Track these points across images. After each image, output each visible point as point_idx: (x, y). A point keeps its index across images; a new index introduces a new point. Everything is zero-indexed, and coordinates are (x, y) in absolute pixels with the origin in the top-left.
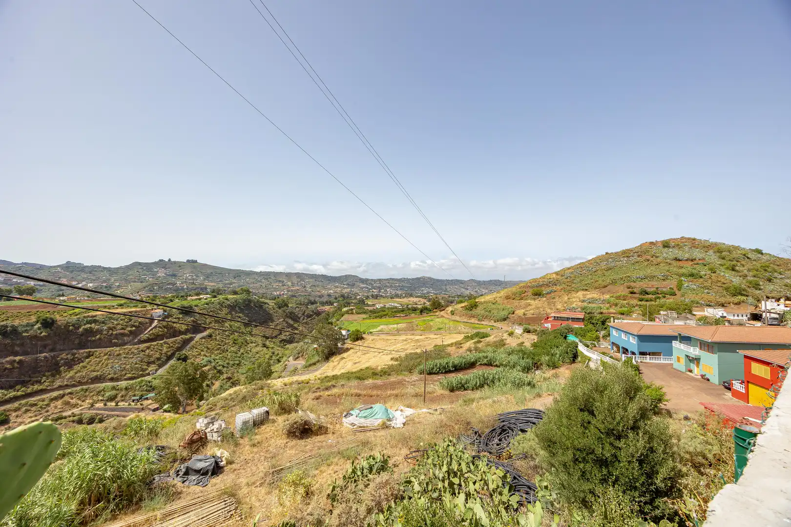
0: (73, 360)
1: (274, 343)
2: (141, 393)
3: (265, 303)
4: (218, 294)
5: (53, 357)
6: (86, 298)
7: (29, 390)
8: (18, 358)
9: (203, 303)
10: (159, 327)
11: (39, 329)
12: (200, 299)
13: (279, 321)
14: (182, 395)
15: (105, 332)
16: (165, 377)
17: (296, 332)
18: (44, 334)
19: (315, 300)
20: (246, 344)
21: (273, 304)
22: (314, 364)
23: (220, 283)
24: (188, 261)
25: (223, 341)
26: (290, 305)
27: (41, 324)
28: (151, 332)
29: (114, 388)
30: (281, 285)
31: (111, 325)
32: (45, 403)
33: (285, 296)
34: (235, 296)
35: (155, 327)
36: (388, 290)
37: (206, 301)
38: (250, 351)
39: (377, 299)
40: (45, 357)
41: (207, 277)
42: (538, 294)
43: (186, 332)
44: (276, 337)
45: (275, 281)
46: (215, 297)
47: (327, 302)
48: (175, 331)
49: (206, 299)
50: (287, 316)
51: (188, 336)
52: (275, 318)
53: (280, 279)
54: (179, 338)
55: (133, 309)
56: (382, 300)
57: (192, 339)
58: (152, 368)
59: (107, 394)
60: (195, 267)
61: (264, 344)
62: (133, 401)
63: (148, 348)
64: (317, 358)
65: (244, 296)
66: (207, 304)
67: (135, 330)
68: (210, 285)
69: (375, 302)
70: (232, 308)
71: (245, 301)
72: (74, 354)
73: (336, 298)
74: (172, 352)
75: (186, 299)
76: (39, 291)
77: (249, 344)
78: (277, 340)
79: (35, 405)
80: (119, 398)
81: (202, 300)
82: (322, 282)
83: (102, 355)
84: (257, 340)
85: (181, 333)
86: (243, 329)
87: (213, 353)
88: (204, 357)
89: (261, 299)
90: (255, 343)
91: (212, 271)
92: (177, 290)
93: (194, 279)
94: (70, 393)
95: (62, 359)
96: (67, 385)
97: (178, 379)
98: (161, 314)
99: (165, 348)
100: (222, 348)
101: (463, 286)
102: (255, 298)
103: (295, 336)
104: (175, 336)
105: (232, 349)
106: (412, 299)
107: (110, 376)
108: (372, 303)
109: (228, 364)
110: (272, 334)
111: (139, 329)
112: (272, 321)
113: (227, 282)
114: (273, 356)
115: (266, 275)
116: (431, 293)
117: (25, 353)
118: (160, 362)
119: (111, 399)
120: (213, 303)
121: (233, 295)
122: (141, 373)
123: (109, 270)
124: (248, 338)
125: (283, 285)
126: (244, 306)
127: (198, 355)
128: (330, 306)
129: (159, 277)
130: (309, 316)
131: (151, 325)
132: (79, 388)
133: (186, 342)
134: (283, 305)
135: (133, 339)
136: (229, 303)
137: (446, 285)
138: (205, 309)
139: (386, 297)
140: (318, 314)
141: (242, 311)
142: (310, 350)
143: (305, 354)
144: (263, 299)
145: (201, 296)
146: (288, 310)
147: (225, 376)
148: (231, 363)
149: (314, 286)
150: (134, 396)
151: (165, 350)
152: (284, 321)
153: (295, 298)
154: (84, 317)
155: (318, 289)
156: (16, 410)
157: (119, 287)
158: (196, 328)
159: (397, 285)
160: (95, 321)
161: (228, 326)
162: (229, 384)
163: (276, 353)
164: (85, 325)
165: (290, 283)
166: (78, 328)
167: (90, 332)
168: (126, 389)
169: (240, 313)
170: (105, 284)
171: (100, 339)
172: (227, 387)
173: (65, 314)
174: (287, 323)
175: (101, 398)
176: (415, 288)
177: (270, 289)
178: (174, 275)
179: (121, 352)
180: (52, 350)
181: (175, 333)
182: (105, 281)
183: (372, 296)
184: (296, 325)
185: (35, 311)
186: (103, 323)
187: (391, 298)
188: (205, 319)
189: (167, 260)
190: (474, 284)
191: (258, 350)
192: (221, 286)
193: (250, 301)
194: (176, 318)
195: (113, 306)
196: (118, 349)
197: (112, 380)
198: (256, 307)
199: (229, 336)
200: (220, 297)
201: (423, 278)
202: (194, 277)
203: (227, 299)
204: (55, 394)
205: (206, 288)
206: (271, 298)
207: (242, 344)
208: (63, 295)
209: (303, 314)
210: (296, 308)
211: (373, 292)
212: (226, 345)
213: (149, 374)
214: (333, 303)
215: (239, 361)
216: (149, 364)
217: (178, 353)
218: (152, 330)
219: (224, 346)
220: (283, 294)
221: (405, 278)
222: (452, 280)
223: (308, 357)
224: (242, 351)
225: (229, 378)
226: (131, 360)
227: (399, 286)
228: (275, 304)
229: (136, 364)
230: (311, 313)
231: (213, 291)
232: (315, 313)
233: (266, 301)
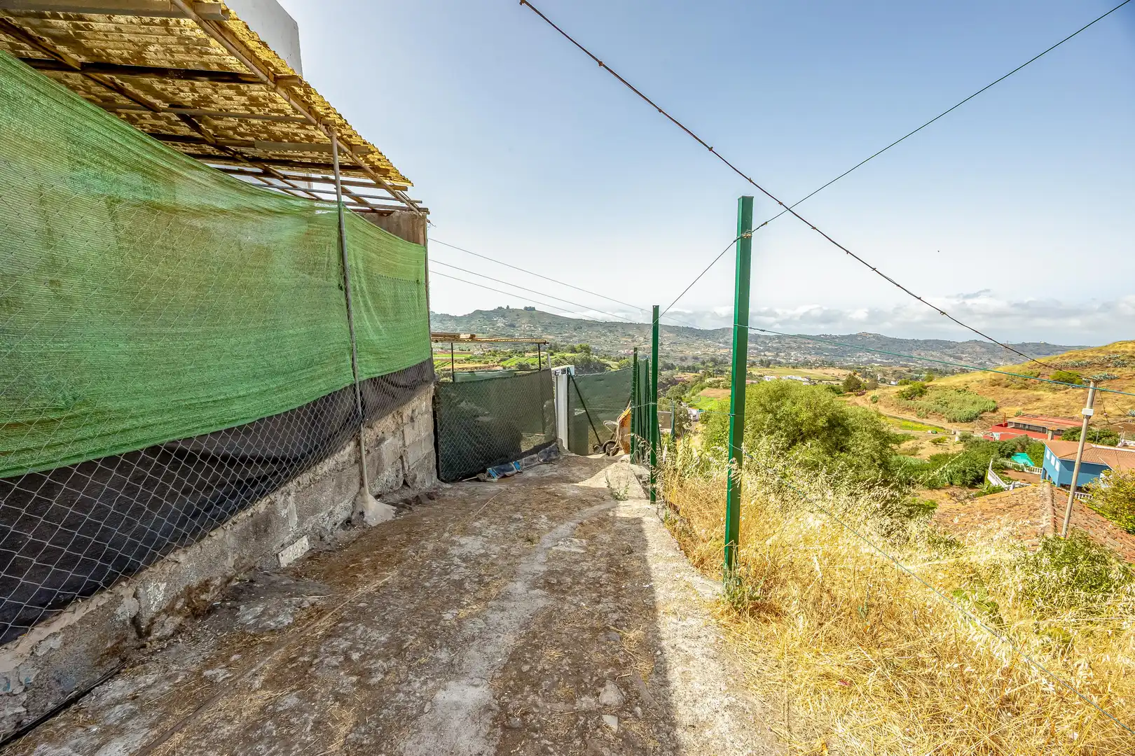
3: (608, 365)
4: (556, 351)
19: (672, 364)
21: (616, 367)
23: (560, 336)
24: (526, 308)
30: (630, 340)
34: (573, 355)
36: (792, 353)
39: (768, 366)
41: (545, 328)
42: (1068, 381)
45: (624, 334)
46: (552, 354)
47: (689, 368)
53: (629, 332)
55: (478, 365)
56: (778, 370)
60: (532, 316)
65: (583, 354)
69: (765, 373)
71: (583, 360)
73: (703, 363)
75: (523, 356)
82: (686, 337)
89: (602, 360)
91: (550, 321)
92: (515, 344)
93: (531, 331)
101: (950, 352)
102: (595, 357)
106: (831, 371)
108: (759, 374)
113: (566, 335)
115: (611, 327)
116: (877, 362)
120: (549, 361)
121: (571, 352)
125: (633, 341)
128: (692, 374)
129: (499, 327)
130: (662, 386)
137: (911, 350)
139: (787, 365)
140: (674, 383)
144: (605, 360)
149: (675, 343)
155: (679, 349)
159: (810, 346)
165: (641, 339)
176: (845, 351)
177: (615, 345)
178: (512, 326)
183: (762, 362)
187: (794, 367)
189: (505, 308)
190: (978, 349)
192: (558, 340)
193: (589, 361)
198: (596, 368)
200: (557, 355)
201: (863, 336)
202: (533, 328)
203: (564, 358)
206: (614, 359)
211: (765, 355)
214: (699, 369)
221: (826, 336)
222: (926, 342)
227: (814, 348)
230: (665, 382)
231: (550, 348)
232: (670, 383)
233: (608, 362)
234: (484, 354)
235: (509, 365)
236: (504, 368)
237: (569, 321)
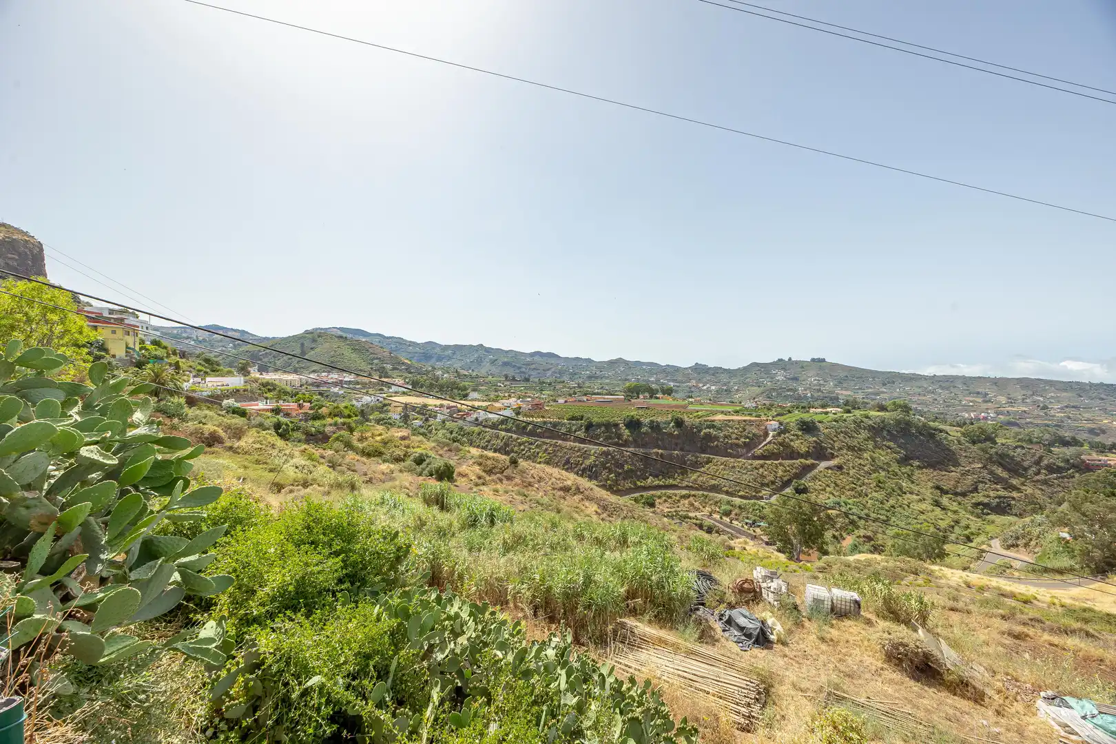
0: (696, 462)
1: (960, 504)
2: (754, 518)
3: (941, 431)
4: (854, 408)
5: (683, 456)
6: (708, 401)
7: (667, 483)
8: (660, 451)
9: (830, 419)
10: (774, 443)
11: (673, 427)
12: (826, 413)
13: (972, 464)
14: (794, 536)
15: (721, 440)
16: (775, 507)
17: (1015, 494)
18: (676, 433)
19: (1074, 438)
20: (900, 493)
21: (959, 434)
22: (1060, 572)
23: (860, 391)
24: (813, 360)
25: (859, 479)
26: (999, 440)
27: (674, 423)
28: (765, 447)
29: (728, 503)
30: (980, 400)
31: (726, 433)
32: (677, 498)
33: (990, 422)
34: (882, 414)
35: (770, 443)
37: (836, 416)
38: (909, 507)
40: (677, 454)
41: (840, 383)
43: (807, 455)
44: (964, 495)
45: (967, 392)
46: (849, 412)
48: (793, 451)
49: (834, 414)
50: (990, 459)
51: (809, 462)
52: (962, 461)
53: (980, 390)
54: (798, 462)
55: (748, 418)
57: (813, 467)
58: (765, 492)
59: (723, 507)
61: (936, 501)
62: (747, 524)
63: (762, 466)
64: (1065, 562)
65: (897, 414)
66: (835, 421)
67: (749, 442)
68: (844, 394)
70: (877, 431)
71: (898, 422)
72: (697, 457)
74: (788, 477)
75: (808, 412)
76: (676, 391)
77: (905, 493)
78: (968, 501)
79: (670, 497)
80: (732, 516)
81: (830, 415)
82: (1103, 399)
83: (719, 463)
84: (923, 490)
85: (800, 456)
86: (895, 467)
87: (843, 493)
88: (831, 496)
89: (931, 423)
90: (917, 495)
91: (845, 374)
92: (799, 398)
93: (820, 384)
94: (694, 496)
95: (688, 460)
96: (691, 487)
97: (789, 513)
98: (777, 426)
99: (780, 471)
100: (859, 489)
102: (919, 419)
103: (1013, 502)
104: (792, 458)
105: (875, 494)
107: (725, 489)
109: (868, 515)
110: (956, 487)
111: (753, 442)
112: (957, 464)
113: (870, 390)
114: (956, 528)
115: (947, 382)
117: (664, 448)
118: (774, 487)
119: (727, 514)
120: (845, 420)
121: (878, 411)
122: (754, 494)
123: (728, 371)
124: (904, 484)
125: (986, 402)
126: (897, 431)
127: (822, 490)
129: (778, 381)
130: (1051, 469)
131: (765, 440)
132: (701, 493)
133: (807, 469)
134: (983, 438)
135: (747, 452)
136: (871, 422)
138: (832, 428)
140: (1085, 468)
141: (893, 438)
142: (1048, 540)
143: (1033, 543)
144: (937, 424)
145: (829, 410)
146: (994, 450)
147: (862, 532)
148: (873, 515)
149: (1073, 407)
150: (747, 518)
151: (780, 473)
152: (984, 467)
153: (1016, 429)
154: (705, 421)
155: (1086, 415)
156: (660, 497)
157: (737, 390)
158: (820, 453)
160: (713, 427)
161: (869, 458)
162: (867, 546)
163: (963, 523)
164: (705, 429)
165: (1003, 399)
166: (700, 431)
167: (709, 437)
168: (740, 507)
169: (890, 440)
170: (725, 388)
171: (717, 446)
172: (864, 550)
173: (691, 416)
174: (991, 473)
175: (718, 510)
177: (954, 405)
178: (795, 379)
179: (735, 464)
180: (682, 450)
181: (793, 455)
182: (725, 385)
184: (1014, 482)
185: (671, 410)
186: (720, 429)
188: (832, 442)
189: (787, 360)
191: (924, 508)
192: (860, 396)
193: (908, 424)
194: (793, 435)
195: (730, 412)
196: (732, 460)
197: (727, 493)
198: (921, 434)
199: (870, 474)
200: (857, 413)
202: (822, 382)
203: (867, 417)
204: (684, 492)
205: (837, 399)
206: (955, 424)
207: (893, 491)
208: (691, 397)
209: (1038, 463)
210: (1016, 447)
212: (865, 487)
213: (762, 498)
215: (887, 517)
216: (763, 485)
217: (795, 482)
218: (766, 445)
219: (861, 486)
220: (985, 418)
223: (1044, 554)
224: (892, 502)
225: (869, 539)
226: (744, 476)
228: (963, 434)
229: (749, 482)
230: (1062, 465)
231: (847, 403)
232: (1073, 466)
233: (942, 427)
234: (757, 407)
235: (788, 420)
236: (781, 424)
237: (875, 374)
